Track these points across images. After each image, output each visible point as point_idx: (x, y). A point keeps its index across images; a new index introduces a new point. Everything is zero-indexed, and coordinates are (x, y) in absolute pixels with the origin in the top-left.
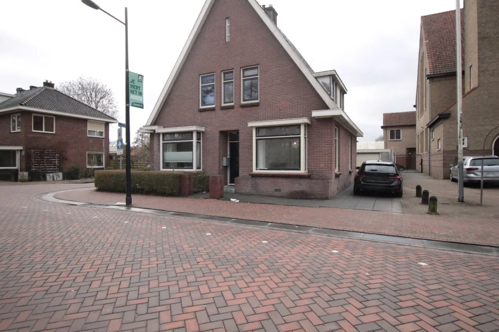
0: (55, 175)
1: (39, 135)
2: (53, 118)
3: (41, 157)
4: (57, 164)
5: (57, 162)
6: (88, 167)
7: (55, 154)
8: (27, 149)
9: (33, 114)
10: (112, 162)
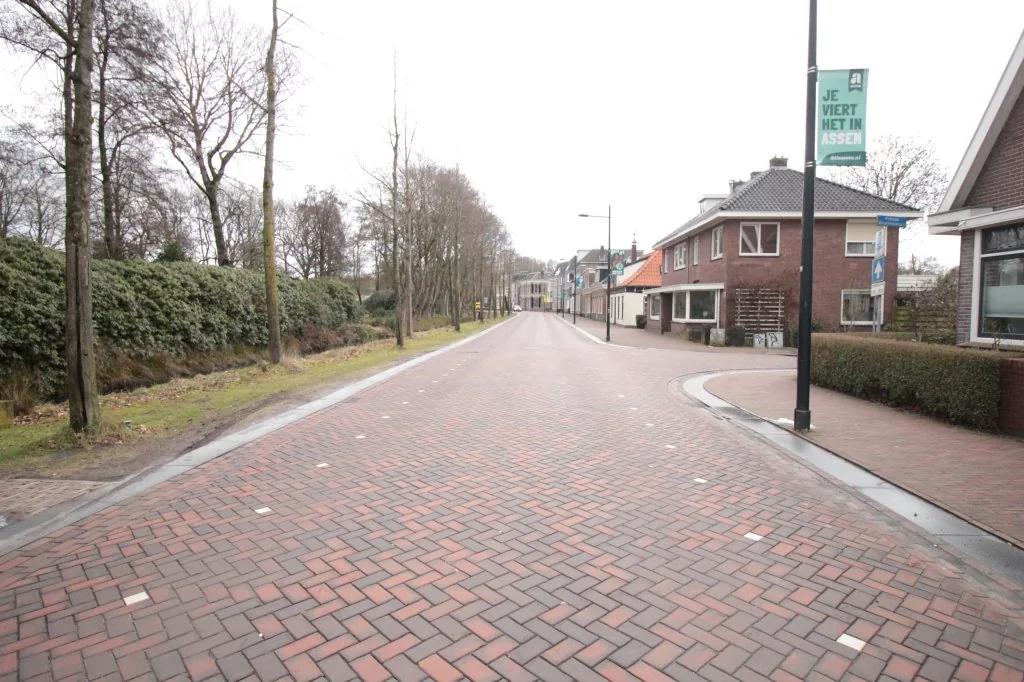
0: (769, 337)
1: (750, 262)
2: (776, 226)
3: (752, 302)
4: (779, 315)
5: (780, 311)
6: (842, 322)
7: (777, 296)
8: (731, 287)
9: (742, 224)
10: (902, 313)
